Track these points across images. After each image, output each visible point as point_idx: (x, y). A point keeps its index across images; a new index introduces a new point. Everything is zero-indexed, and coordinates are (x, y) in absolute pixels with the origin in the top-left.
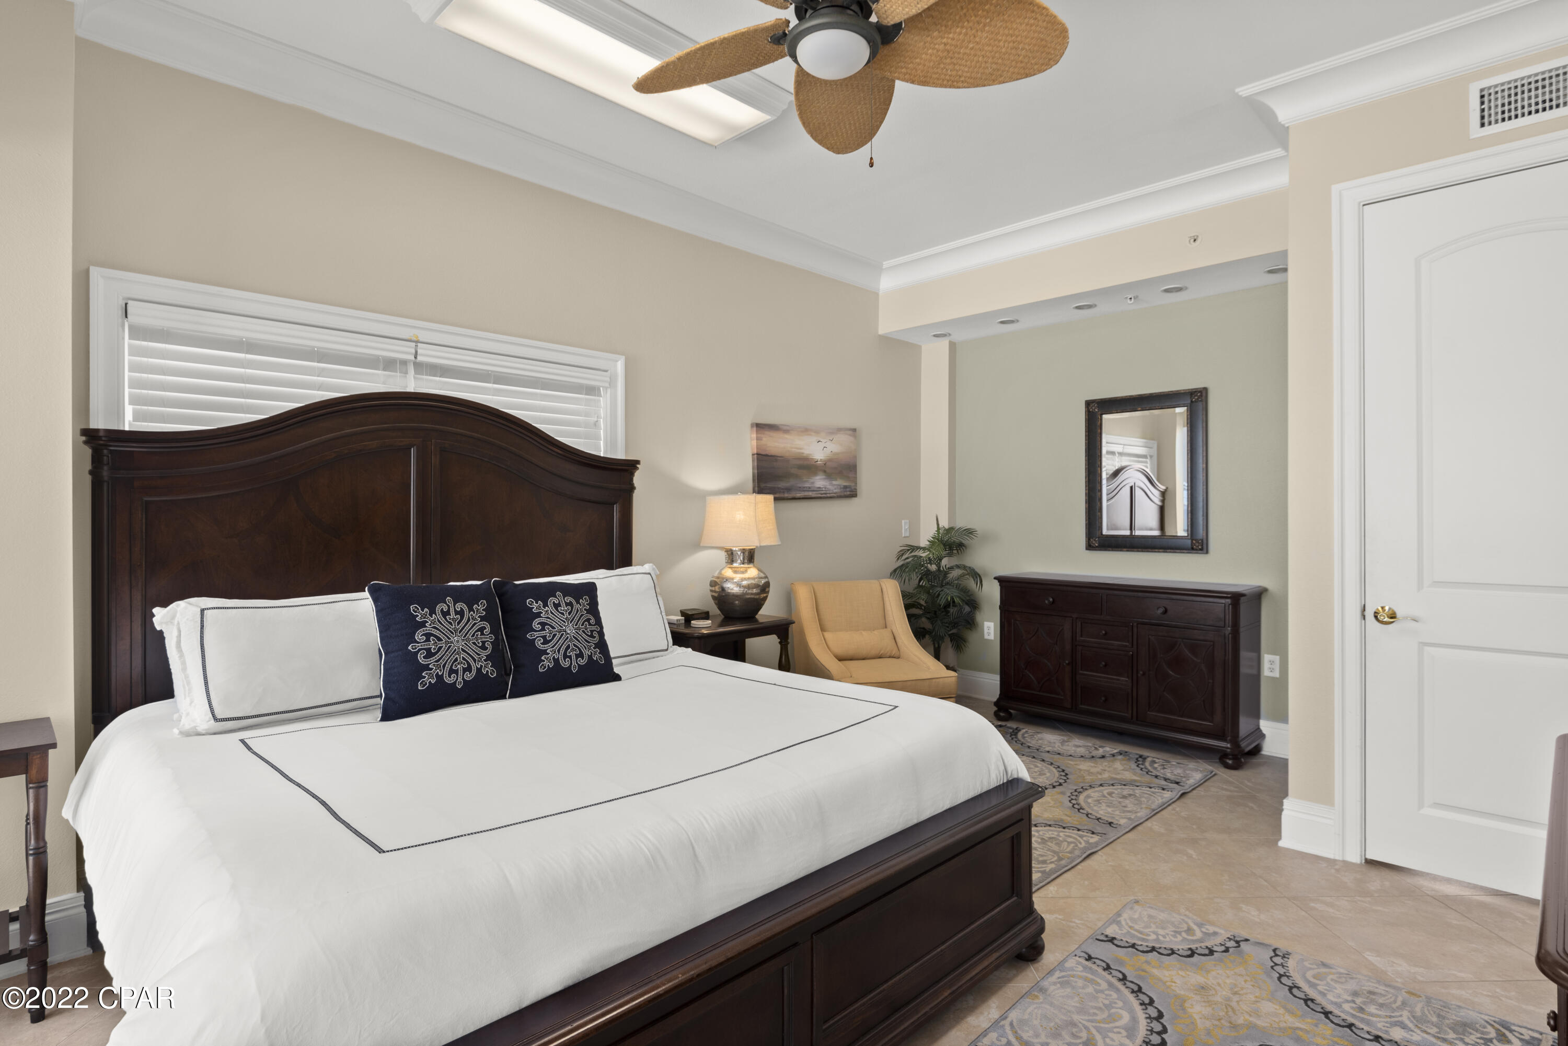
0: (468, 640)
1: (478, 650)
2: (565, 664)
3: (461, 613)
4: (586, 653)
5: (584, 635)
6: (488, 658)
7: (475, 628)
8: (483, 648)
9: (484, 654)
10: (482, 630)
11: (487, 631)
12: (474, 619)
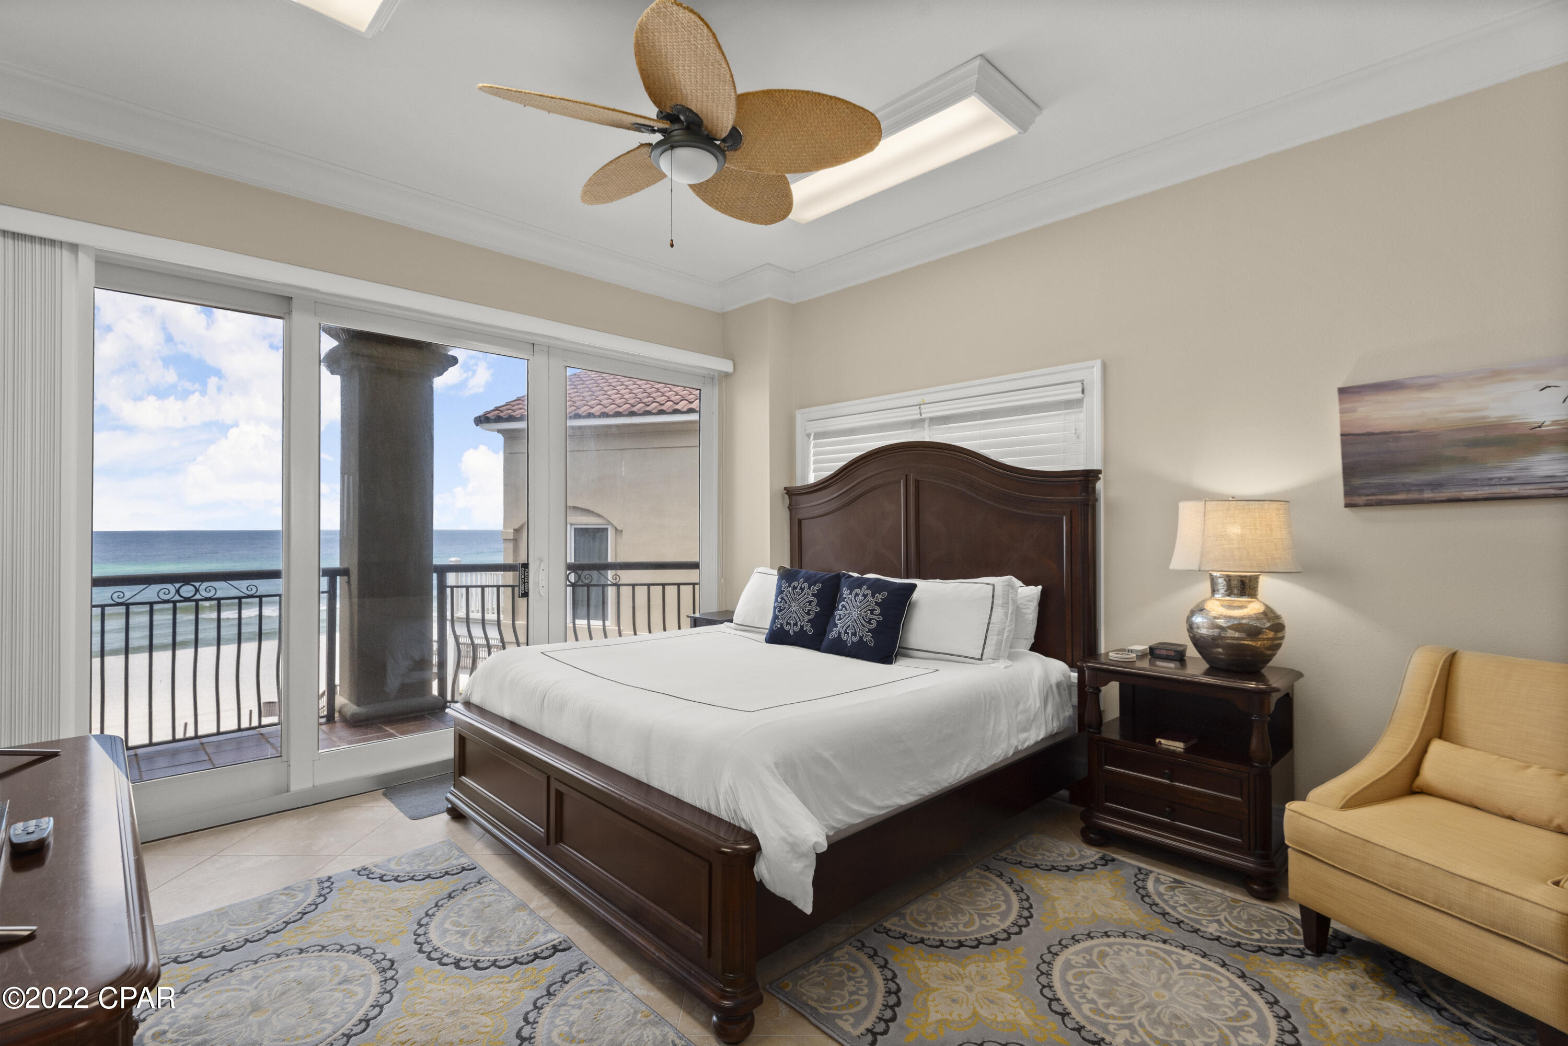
0: (800, 607)
1: (804, 614)
2: (844, 637)
3: (802, 589)
4: (859, 634)
5: (862, 620)
6: (809, 621)
7: (807, 600)
8: (808, 613)
9: (807, 618)
10: (810, 602)
11: (814, 603)
12: (808, 594)
